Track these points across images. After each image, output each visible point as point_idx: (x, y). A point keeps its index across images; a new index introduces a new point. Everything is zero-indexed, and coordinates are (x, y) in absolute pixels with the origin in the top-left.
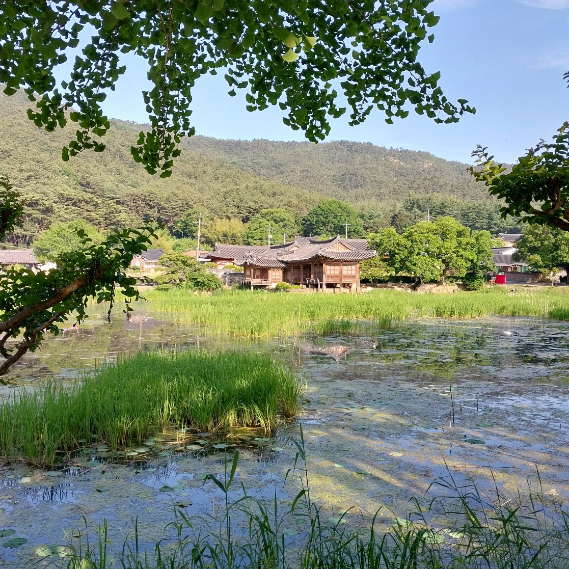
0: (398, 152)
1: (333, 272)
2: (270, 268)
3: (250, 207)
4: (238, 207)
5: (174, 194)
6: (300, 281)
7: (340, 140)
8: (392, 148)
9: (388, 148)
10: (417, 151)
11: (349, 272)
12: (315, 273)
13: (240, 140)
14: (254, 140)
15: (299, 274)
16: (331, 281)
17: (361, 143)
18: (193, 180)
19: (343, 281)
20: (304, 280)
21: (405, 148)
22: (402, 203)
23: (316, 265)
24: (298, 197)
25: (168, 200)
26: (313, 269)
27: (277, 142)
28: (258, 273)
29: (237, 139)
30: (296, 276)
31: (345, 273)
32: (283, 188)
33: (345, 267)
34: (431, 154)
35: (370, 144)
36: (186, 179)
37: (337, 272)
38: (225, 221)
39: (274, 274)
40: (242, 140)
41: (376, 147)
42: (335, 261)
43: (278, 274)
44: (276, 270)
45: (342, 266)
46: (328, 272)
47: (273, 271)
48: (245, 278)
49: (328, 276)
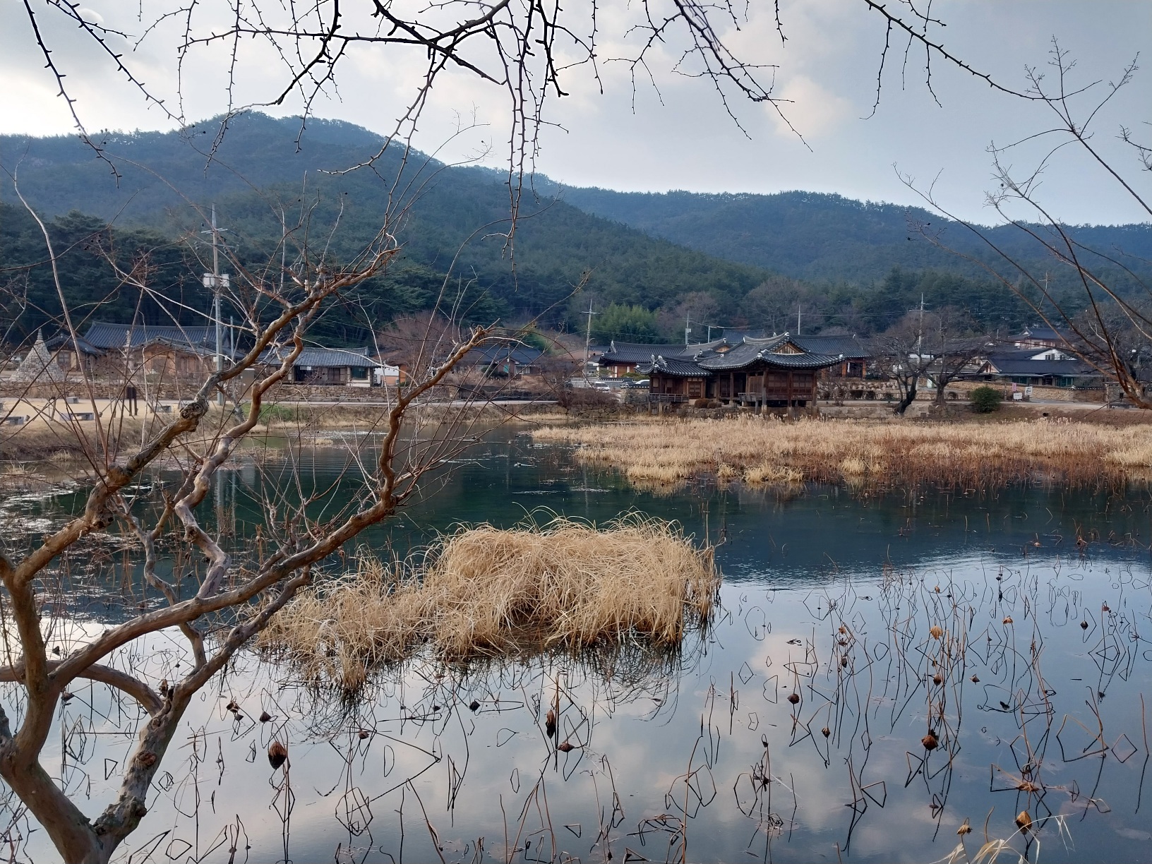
0: (877, 206)
1: (778, 385)
2: (687, 377)
3: (662, 289)
4: (644, 289)
6: (729, 396)
7: (793, 190)
8: (868, 202)
9: (863, 201)
10: (906, 206)
11: (802, 385)
12: (752, 385)
13: (649, 193)
14: (670, 193)
15: (729, 386)
16: (774, 397)
17: (823, 195)
19: (793, 397)
20: (736, 395)
21: (888, 202)
22: (884, 282)
23: (753, 374)
24: (731, 274)
25: (550, 279)
26: (750, 380)
27: (703, 194)
28: (669, 385)
29: (644, 191)
30: (723, 389)
31: (796, 385)
32: (709, 261)
33: (796, 378)
34: (926, 210)
35: (837, 197)
37: (784, 385)
38: (624, 308)
39: (692, 386)
40: (652, 192)
41: (845, 200)
42: (782, 369)
43: (698, 386)
44: (695, 380)
45: (791, 376)
46: (771, 385)
47: (692, 383)
48: (651, 391)
49: (770, 391)
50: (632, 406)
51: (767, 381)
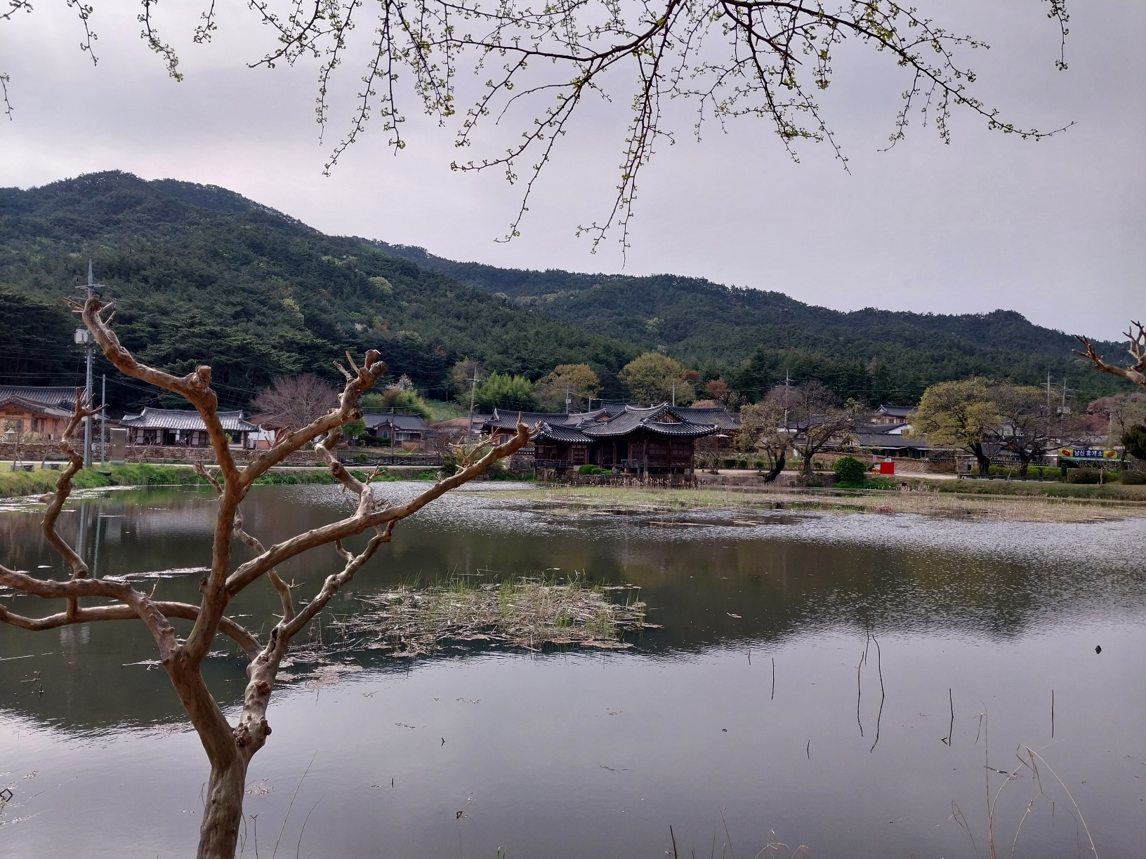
0: (741, 290)
1: (658, 452)
2: (572, 443)
3: (542, 361)
4: (524, 360)
5: (438, 342)
6: (612, 463)
8: (733, 286)
9: (729, 286)
10: (768, 291)
11: (681, 453)
12: (634, 453)
13: (527, 270)
14: (548, 271)
15: (612, 453)
16: (655, 464)
17: (692, 279)
18: (461, 323)
19: (673, 465)
20: (619, 462)
21: (751, 287)
22: (749, 361)
23: (634, 442)
24: (607, 349)
26: (631, 448)
27: (579, 274)
28: (555, 451)
30: (606, 456)
31: (675, 453)
32: (587, 336)
33: (675, 447)
34: (787, 295)
35: (705, 281)
36: (454, 322)
37: (664, 452)
38: (507, 378)
39: (576, 453)
40: (531, 270)
41: (712, 285)
43: (583, 453)
44: (579, 447)
45: (670, 444)
46: (652, 452)
47: (576, 449)
48: (536, 457)
49: (651, 458)
50: (517, 471)
51: (648, 448)
